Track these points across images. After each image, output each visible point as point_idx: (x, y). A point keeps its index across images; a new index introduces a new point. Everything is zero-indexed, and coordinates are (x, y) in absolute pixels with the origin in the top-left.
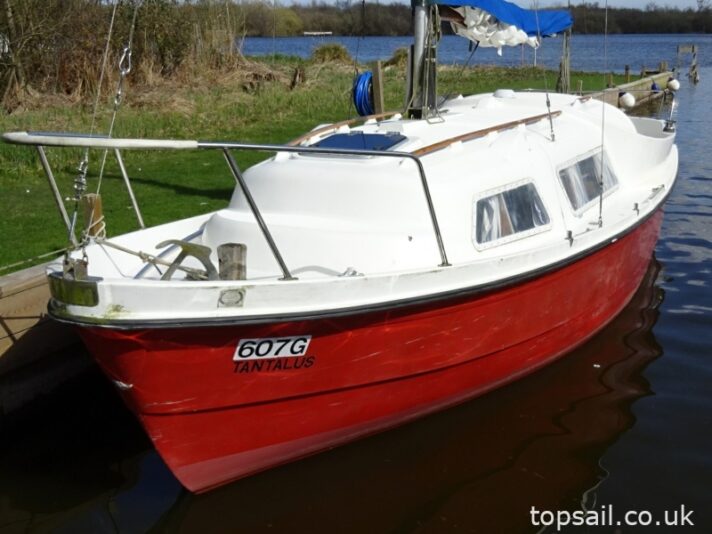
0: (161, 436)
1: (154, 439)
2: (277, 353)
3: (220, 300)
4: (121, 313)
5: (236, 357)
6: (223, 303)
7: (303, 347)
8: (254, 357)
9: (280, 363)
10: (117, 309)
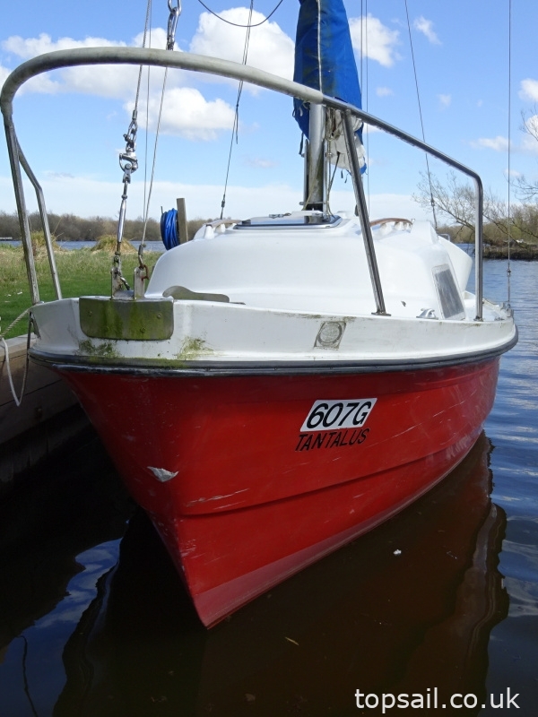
0: (193, 549)
1: (184, 555)
2: (340, 424)
3: (318, 338)
4: (200, 352)
5: (304, 428)
6: (320, 341)
7: (365, 414)
8: (321, 428)
9: (339, 437)
10: (196, 344)
